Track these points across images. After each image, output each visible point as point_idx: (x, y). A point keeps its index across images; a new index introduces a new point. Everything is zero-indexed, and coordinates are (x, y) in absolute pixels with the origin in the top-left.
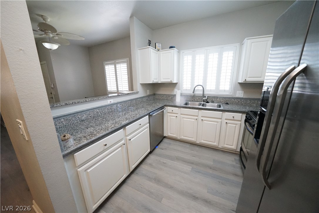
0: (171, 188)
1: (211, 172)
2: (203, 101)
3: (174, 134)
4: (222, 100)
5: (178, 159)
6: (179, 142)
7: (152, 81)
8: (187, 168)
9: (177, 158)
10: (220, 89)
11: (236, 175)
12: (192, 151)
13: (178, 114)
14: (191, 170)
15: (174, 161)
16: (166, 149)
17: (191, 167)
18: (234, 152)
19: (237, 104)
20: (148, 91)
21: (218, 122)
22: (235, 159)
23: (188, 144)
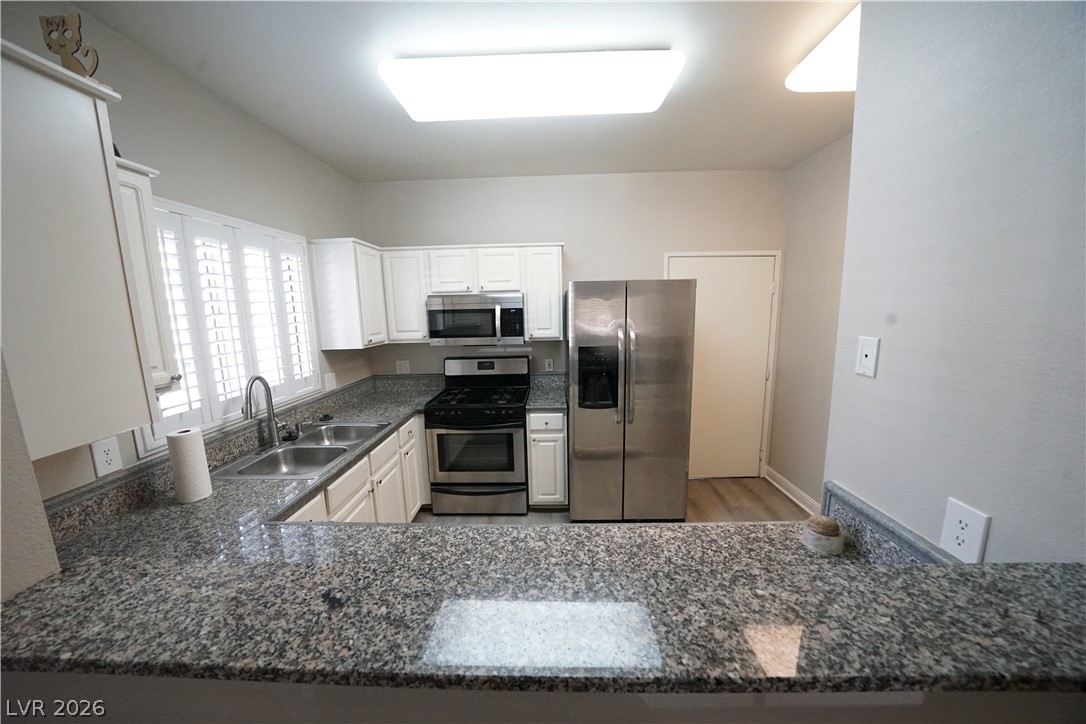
2: (276, 439)
21: (397, 465)
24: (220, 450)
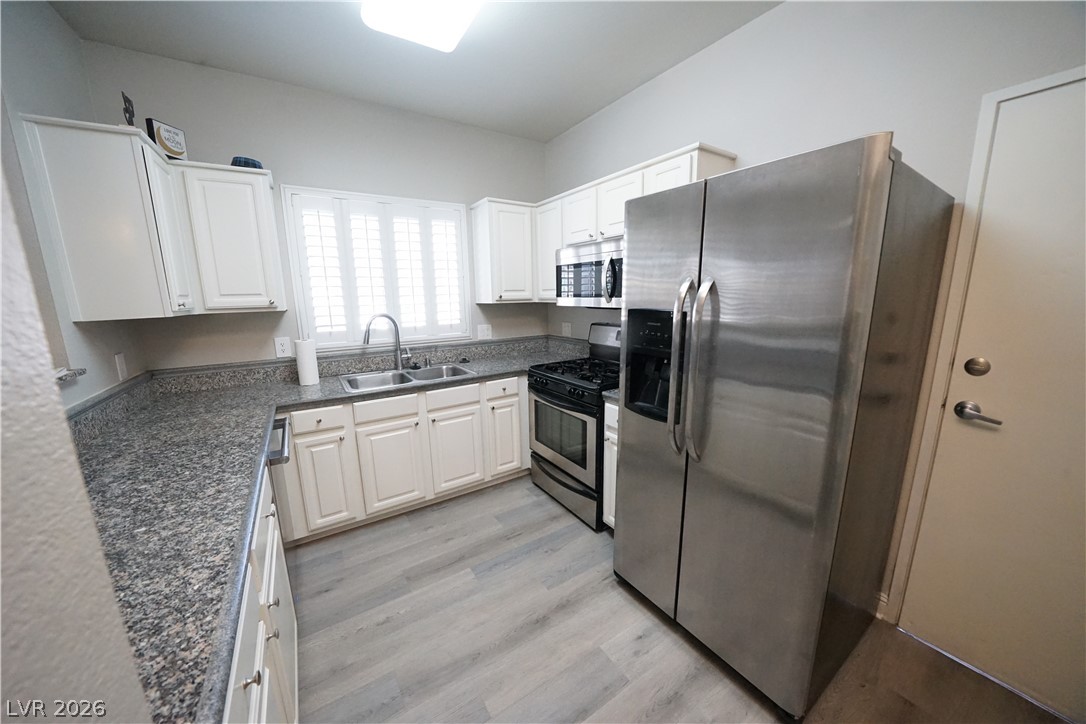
0: (475, 658)
1: (515, 545)
2: (400, 365)
3: (340, 512)
4: (448, 355)
5: (412, 578)
6: (362, 531)
7: (177, 308)
8: (461, 579)
9: (408, 578)
10: (440, 323)
11: (554, 518)
12: (430, 531)
13: (342, 427)
14: (473, 576)
15: (410, 591)
16: (342, 579)
17: (469, 570)
18: (516, 476)
19: (484, 357)
20: (118, 360)
21: (473, 414)
22: (528, 489)
23: (400, 520)
24: (360, 362)
